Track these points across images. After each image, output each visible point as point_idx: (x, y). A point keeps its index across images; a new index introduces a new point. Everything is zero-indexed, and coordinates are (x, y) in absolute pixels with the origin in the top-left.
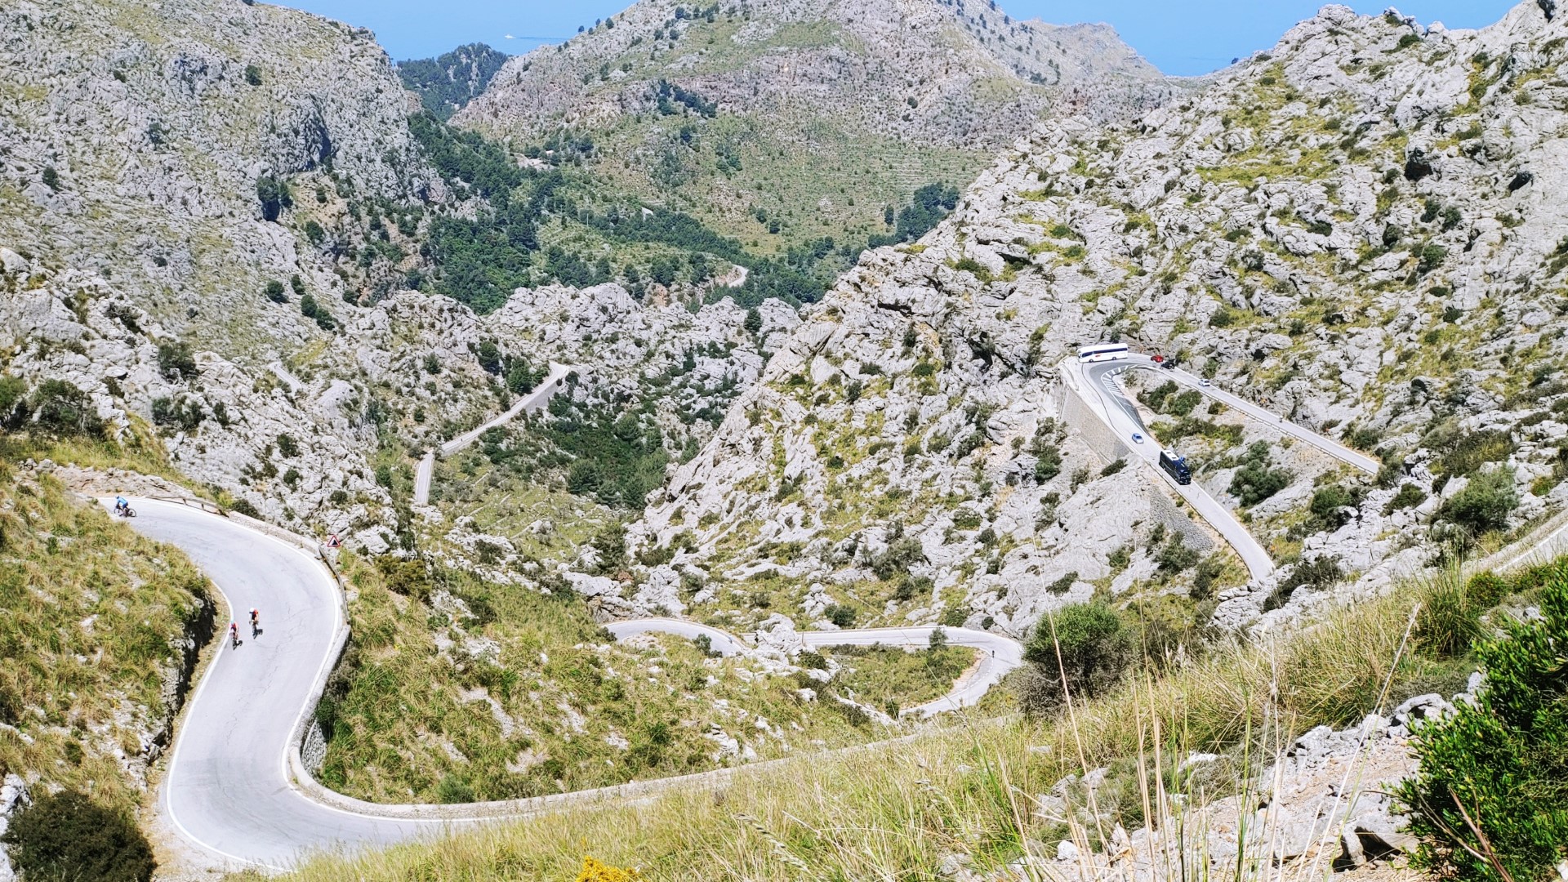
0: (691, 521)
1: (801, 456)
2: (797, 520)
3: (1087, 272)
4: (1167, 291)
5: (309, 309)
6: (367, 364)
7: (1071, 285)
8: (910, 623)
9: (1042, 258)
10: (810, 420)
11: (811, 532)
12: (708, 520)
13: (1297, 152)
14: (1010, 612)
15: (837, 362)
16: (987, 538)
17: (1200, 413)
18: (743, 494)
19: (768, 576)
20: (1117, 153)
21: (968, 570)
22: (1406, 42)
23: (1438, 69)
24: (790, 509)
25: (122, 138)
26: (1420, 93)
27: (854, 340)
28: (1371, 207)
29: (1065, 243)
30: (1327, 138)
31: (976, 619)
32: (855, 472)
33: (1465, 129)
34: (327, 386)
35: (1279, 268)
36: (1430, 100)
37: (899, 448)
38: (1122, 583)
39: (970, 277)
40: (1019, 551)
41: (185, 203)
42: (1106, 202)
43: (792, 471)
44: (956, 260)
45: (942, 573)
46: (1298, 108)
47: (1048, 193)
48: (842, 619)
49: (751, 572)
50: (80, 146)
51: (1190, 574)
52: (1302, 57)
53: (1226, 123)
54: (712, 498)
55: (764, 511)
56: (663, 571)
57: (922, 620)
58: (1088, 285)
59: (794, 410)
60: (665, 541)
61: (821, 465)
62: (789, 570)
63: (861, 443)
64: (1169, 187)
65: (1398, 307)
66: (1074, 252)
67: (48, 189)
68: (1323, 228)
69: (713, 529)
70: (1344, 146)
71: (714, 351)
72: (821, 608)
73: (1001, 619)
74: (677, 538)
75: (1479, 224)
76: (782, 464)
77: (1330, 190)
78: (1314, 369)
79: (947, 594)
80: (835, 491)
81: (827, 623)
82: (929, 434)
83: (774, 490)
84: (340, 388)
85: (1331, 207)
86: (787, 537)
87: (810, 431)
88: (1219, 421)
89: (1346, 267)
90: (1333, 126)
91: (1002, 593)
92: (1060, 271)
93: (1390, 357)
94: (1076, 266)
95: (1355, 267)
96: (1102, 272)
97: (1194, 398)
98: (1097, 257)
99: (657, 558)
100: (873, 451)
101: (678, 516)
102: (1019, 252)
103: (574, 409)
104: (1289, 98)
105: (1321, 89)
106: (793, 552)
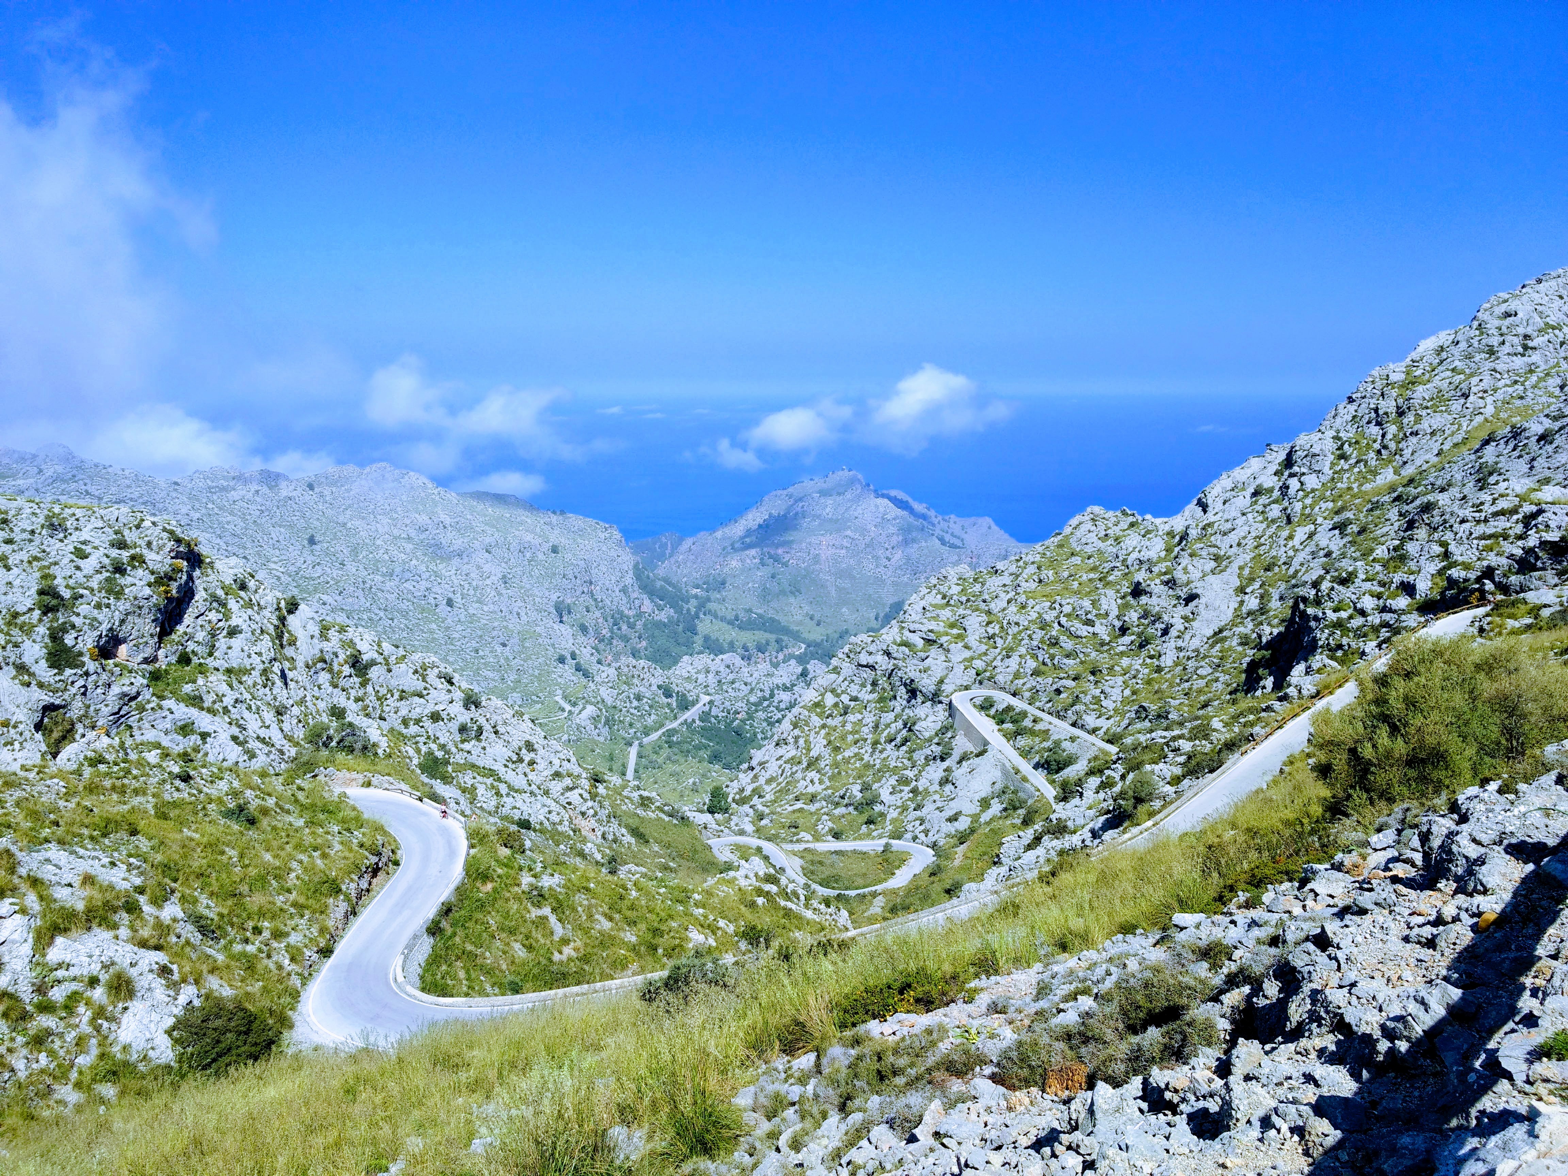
0: (762, 780)
1: (819, 746)
2: (816, 781)
3: (967, 647)
4: (1009, 657)
5: (578, 668)
6: (605, 696)
7: (958, 654)
8: (873, 838)
9: (943, 639)
10: (824, 726)
11: (823, 787)
12: (769, 781)
13: (1076, 583)
14: (926, 832)
15: (838, 696)
16: (914, 791)
17: (1027, 723)
18: (788, 766)
19: (801, 810)
20: (983, 584)
21: (904, 809)
22: (1132, 525)
23: (1149, 539)
24: (813, 775)
25: (488, 582)
26: (1139, 552)
27: (846, 683)
28: (1115, 612)
29: (955, 631)
30: (1092, 575)
31: (909, 836)
32: (847, 754)
33: (1164, 570)
34: (584, 708)
35: (1068, 644)
36: (1145, 555)
37: (869, 741)
38: (985, 817)
39: (906, 650)
40: (932, 799)
41: (518, 614)
42: (977, 610)
43: (814, 753)
44: (898, 640)
45: (891, 810)
46: (1077, 560)
47: (948, 604)
48: (837, 836)
49: (790, 809)
50: (466, 586)
51: (1022, 812)
52: (1078, 533)
53: (1039, 568)
54: (773, 768)
55: (799, 775)
56: (746, 808)
57: (880, 837)
58: (967, 654)
59: (816, 721)
60: (747, 793)
61: (828, 750)
62: (812, 808)
63: (850, 738)
64: (1009, 602)
65: (1131, 665)
66: (959, 637)
67: (449, 609)
68: (1089, 623)
69: (774, 785)
70: (1100, 580)
71: (786, 688)
72: (827, 828)
73: (922, 836)
74: (753, 791)
75: (1172, 621)
76: (809, 750)
77: (1094, 603)
78: (1087, 699)
79: (893, 821)
80: (836, 765)
81: (830, 838)
82: (886, 733)
83: (805, 764)
84: (590, 710)
85: (1094, 612)
86: (811, 789)
87: (823, 732)
88: (1038, 727)
89: (1102, 644)
90: (1094, 569)
91: (922, 821)
92: (952, 646)
93: (1127, 692)
94: (960, 644)
95: (1108, 644)
96: (974, 648)
97: (1024, 714)
98: (972, 639)
99: (742, 801)
100: (855, 743)
101: (756, 777)
102: (932, 636)
103: (713, 720)
104: (1072, 554)
105: (1089, 549)
106: (813, 798)
